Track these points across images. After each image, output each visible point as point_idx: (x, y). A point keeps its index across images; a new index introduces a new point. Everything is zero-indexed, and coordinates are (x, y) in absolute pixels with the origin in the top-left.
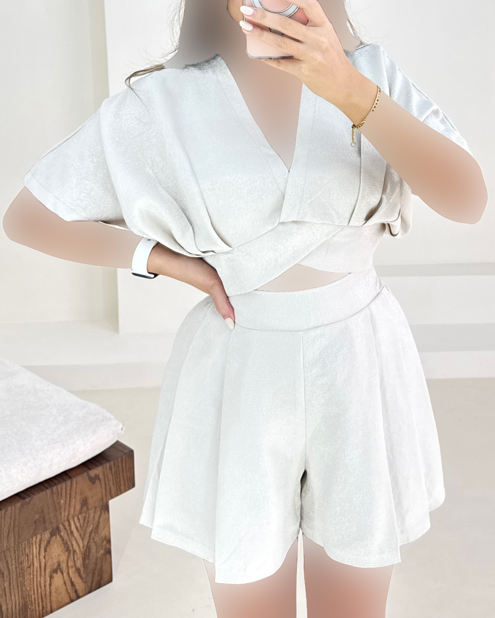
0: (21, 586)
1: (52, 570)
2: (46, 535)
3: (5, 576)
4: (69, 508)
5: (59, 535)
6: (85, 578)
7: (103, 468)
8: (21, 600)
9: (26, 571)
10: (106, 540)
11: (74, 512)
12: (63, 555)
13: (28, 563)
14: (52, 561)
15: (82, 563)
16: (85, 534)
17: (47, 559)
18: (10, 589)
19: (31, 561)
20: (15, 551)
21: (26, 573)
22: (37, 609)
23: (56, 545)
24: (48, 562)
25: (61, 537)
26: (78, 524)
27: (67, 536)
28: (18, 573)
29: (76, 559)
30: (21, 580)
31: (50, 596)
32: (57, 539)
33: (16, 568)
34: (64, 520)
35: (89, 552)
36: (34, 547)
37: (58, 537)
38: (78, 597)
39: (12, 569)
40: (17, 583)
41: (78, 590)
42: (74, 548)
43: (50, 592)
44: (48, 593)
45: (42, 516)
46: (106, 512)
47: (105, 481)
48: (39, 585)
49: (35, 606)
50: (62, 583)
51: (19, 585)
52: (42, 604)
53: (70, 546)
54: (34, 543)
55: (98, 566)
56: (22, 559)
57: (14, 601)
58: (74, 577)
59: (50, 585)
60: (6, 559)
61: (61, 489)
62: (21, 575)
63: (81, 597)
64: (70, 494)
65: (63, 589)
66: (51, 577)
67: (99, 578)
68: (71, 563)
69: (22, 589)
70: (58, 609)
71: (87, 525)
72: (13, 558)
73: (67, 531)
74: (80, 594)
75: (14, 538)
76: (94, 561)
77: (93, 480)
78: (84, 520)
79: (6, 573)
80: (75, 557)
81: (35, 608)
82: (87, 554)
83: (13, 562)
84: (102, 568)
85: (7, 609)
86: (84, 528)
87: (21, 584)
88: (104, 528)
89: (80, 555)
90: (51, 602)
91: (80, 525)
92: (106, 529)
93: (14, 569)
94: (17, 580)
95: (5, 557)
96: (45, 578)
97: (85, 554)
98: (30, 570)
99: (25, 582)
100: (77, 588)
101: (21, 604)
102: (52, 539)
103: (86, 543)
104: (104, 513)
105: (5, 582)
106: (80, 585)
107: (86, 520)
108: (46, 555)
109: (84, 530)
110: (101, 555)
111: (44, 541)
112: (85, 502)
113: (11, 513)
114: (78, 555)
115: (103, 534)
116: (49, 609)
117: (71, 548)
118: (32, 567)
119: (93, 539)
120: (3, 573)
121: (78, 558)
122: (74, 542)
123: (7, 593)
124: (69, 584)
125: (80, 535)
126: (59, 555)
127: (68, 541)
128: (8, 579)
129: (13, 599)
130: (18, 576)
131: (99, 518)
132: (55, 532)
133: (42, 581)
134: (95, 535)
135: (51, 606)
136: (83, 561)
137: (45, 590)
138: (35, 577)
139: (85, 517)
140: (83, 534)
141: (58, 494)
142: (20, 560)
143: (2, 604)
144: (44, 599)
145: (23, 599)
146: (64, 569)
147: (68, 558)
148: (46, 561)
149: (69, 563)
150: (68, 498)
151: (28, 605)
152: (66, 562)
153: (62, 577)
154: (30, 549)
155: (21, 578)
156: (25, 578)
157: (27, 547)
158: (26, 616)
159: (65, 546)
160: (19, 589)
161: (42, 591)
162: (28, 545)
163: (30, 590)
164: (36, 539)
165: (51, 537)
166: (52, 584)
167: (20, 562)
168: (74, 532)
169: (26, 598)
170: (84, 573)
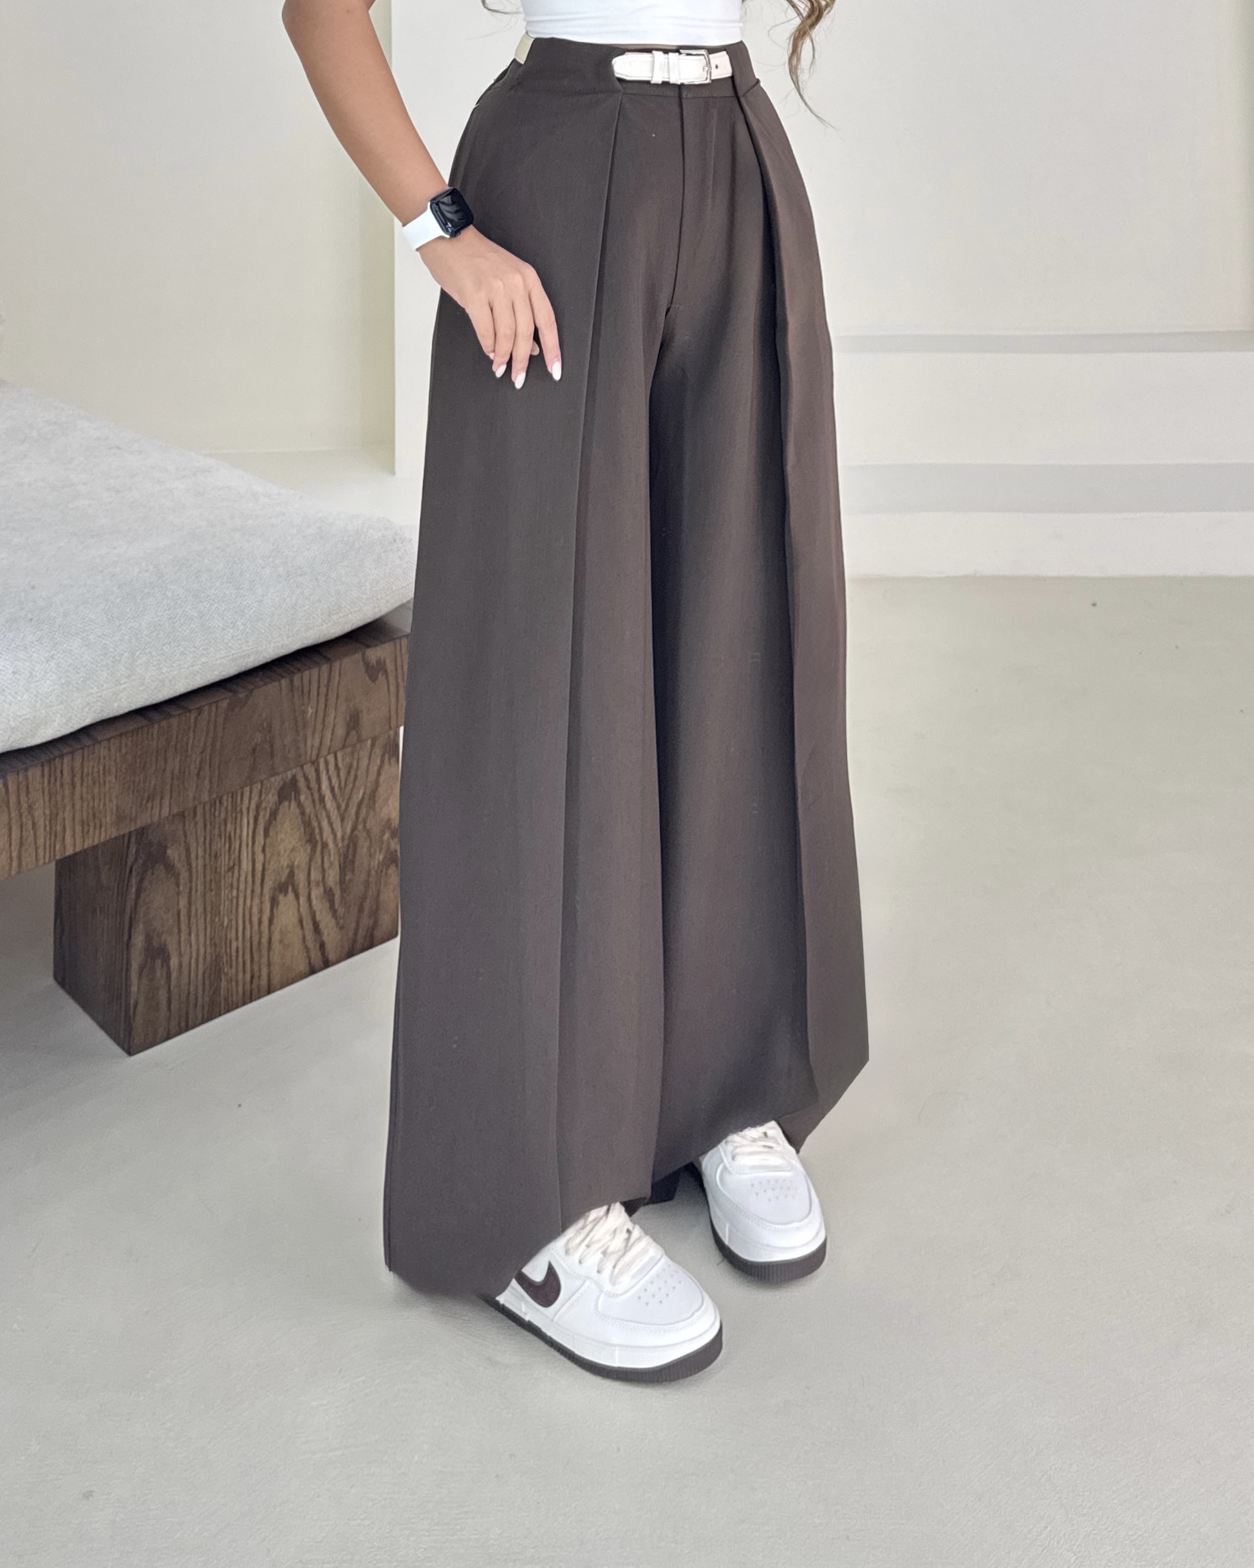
0: (211, 913)
1: (276, 887)
2: (270, 795)
3: (182, 881)
4: (323, 730)
5: (295, 800)
6: (341, 916)
7: (395, 649)
8: (208, 950)
9: (225, 876)
10: (389, 828)
11: (330, 743)
12: (302, 849)
13: (229, 859)
14: (280, 861)
15: (337, 878)
16: (347, 806)
17: (268, 855)
18: (189, 917)
19: (237, 854)
20: (205, 823)
21: (223, 882)
22: (240, 977)
23: (287, 825)
24: (269, 862)
25: (299, 804)
26: (335, 781)
27: (312, 806)
28: (208, 879)
29: (326, 865)
30: (214, 899)
31: (269, 948)
32: (290, 810)
33: (205, 866)
35: (354, 856)
36: (245, 821)
37: (293, 802)
38: (327, 964)
39: (197, 868)
40: (205, 905)
41: (326, 942)
42: (325, 839)
43: (270, 940)
44: (265, 940)
47: (397, 679)
48: (247, 918)
49: (237, 970)
50: (294, 920)
52: (251, 966)
53: (317, 831)
54: (245, 810)
55: (372, 892)
56: (219, 846)
57: (194, 947)
58: (321, 912)
59: (271, 921)
60: (185, 842)
61: (310, 682)
62: (213, 886)
63: (334, 964)
64: (327, 695)
65: (295, 937)
66: (274, 902)
67: (371, 922)
68: (315, 875)
69: (212, 921)
70: (282, 987)
71: (354, 786)
72: (202, 840)
73: (312, 794)
74: (332, 957)
76: (363, 876)
77: (373, 672)
78: (349, 772)
80: (326, 860)
81: (237, 976)
82: (350, 857)
83: (200, 850)
84: (378, 896)
85: (180, 966)
86: (348, 790)
87: (212, 909)
88: (387, 800)
89: (334, 856)
90: (269, 965)
91: (340, 784)
92: (390, 802)
93: (200, 868)
94: (205, 896)
95: (185, 836)
96: (261, 902)
97: (346, 856)
98: (232, 877)
99: (220, 904)
100: (325, 938)
101: (208, 958)
102: (281, 807)
103: (348, 830)
104: (390, 763)
105: (180, 898)
106: (331, 935)
107: (353, 773)
108: (267, 846)
109: (347, 797)
110: (379, 865)
111: (265, 809)
112: (354, 721)
114: (332, 854)
115: (385, 813)
116: (264, 982)
117: (318, 837)
118: (236, 868)
119: (365, 822)
120: (177, 876)
121: (331, 864)
122: (325, 823)
123: (184, 927)
124: (308, 925)
125: (339, 807)
126: (293, 850)
127: (312, 816)
128: (188, 891)
129: (193, 942)
130: (208, 886)
131: (379, 774)
132: (288, 791)
133: (255, 910)
134: (368, 813)
135: (269, 975)
136: (341, 874)
137: (260, 931)
138: (241, 895)
139: (350, 767)
140: (343, 807)
141: (303, 692)
142: (214, 848)
143: (171, 953)
144: (255, 956)
145: (213, 947)
146: (301, 886)
147: (311, 860)
148: (267, 860)
149: (312, 873)
150: (322, 706)
151: (223, 964)
152: (307, 868)
153: (297, 906)
154: (236, 823)
155: (213, 893)
156: (220, 895)
157: (230, 818)
158: (216, 991)
159: (307, 830)
160: (208, 919)
161: (253, 934)
162: (232, 813)
163: (229, 926)
164: (249, 801)
165: (280, 802)
166: (275, 920)
167: (213, 853)
168: (326, 798)
169: (221, 947)
170: (340, 904)
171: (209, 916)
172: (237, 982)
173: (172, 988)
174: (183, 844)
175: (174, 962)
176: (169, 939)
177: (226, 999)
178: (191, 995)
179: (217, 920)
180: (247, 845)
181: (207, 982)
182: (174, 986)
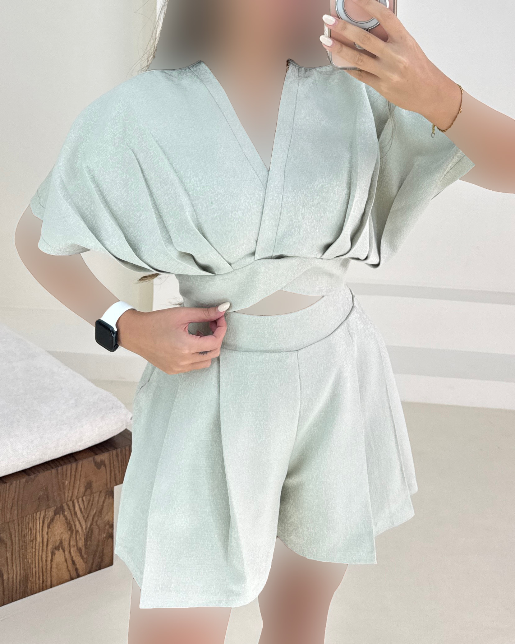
0: (23, 558)
1: (54, 547)
2: (50, 512)
3: (8, 546)
4: (73, 489)
5: (62, 514)
6: (86, 558)
7: (110, 454)
8: (22, 572)
9: (29, 544)
10: (109, 524)
11: (78, 493)
12: (66, 533)
13: (31, 538)
14: (55, 538)
15: (83, 544)
16: (88, 516)
17: (50, 535)
18: (12, 560)
19: (34, 535)
20: (19, 524)
21: (28, 546)
22: (37, 582)
23: (59, 523)
24: (50, 538)
25: (64, 516)
26: (82, 506)
27: (71, 516)
28: (21, 545)
29: (78, 539)
30: (24, 553)
31: (51, 571)
32: (60, 518)
33: (19, 540)
34: (67, 500)
35: (91, 534)
36: (38, 523)
37: (62, 516)
38: (78, 576)
39: (15, 540)
40: (19, 555)
41: (78, 568)
42: (77, 529)
43: (51, 568)
44: (49, 568)
45: (46, 493)
46: (111, 498)
47: (110, 467)
48: (40, 559)
49: (36, 579)
50: (64, 559)
51: (21, 556)
52: (42, 577)
53: (73, 526)
54: (38, 518)
55: (100, 548)
56: (26, 532)
57: (15, 571)
58: (76, 557)
59: (52, 560)
61: (66, 470)
62: (23, 548)
63: (81, 576)
64: (75, 475)
65: (63, 566)
66: (53, 554)
67: (100, 560)
68: (73, 543)
69: (23, 561)
70: (58, 585)
71: (91, 508)
72: (17, 530)
73: (71, 512)
74: (81, 573)
75: (18, 511)
76: (96, 543)
77: (98, 465)
78: (89, 503)
79: (9, 544)
80: (77, 537)
82: (90, 535)
83: (17, 534)
84: (103, 550)
85: (8, 578)
86: (88, 510)
87: (23, 557)
88: (107, 513)
90: (51, 577)
91: (84, 507)
92: (109, 514)
93: (17, 541)
94: (19, 552)
95: (9, 529)
96: (47, 554)
97: (87, 536)
98: (32, 544)
99: (27, 554)
100: (78, 566)
101: (22, 575)
102: (56, 517)
103: (89, 526)
104: (109, 499)
105: (8, 553)
106: (81, 565)
107: (91, 503)
108: (49, 531)
109: (88, 512)
110: (103, 539)
111: (48, 518)
112: (89, 486)
113: (16, 488)
114: (81, 534)
115: (107, 518)
116: (49, 583)
117: (74, 528)
118: (34, 541)
119: (96, 522)
120: (6, 544)
121: (80, 539)
122: (77, 523)
123: (9, 563)
124: (69, 562)
125: (84, 517)
126: (62, 533)
127: (71, 520)
128: (11, 550)
129: (14, 569)
130: (21, 547)
131: (104, 502)
132: (59, 510)
133: (44, 556)
134: (98, 519)
135: (51, 581)
136: (85, 542)
137: (46, 564)
138: (37, 551)
139: (89, 501)
140: (86, 516)
141: (63, 474)
142: (23, 533)
143: (4, 573)
144: (44, 574)
145: (24, 570)
146: (66, 547)
147: (70, 537)
149: (71, 542)
150: (73, 480)
151: (29, 577)
152: (68, 541)
153: (63, 554)
154: (34, 524)
155: (23, 551)
156: (27, 551)
157: (31, 522)
158: (26, 587)
159: (68, 525)
160: (21, 560)
161: (43, 565)
162: (32, 519)
163: (32, 563)
164: (40, 515)
165: (55, 515)
166: (54, 560)
167: (23, 535)
168: (78, 513)
169: (28, 570)
170: (85, 553)
174: (8, 532)
175: (5, 577)
176: (2, 568)
177: (31, 590)
178: (14, 589)
180: (39, 532)
181: (22, 584)
182: (6, 586)
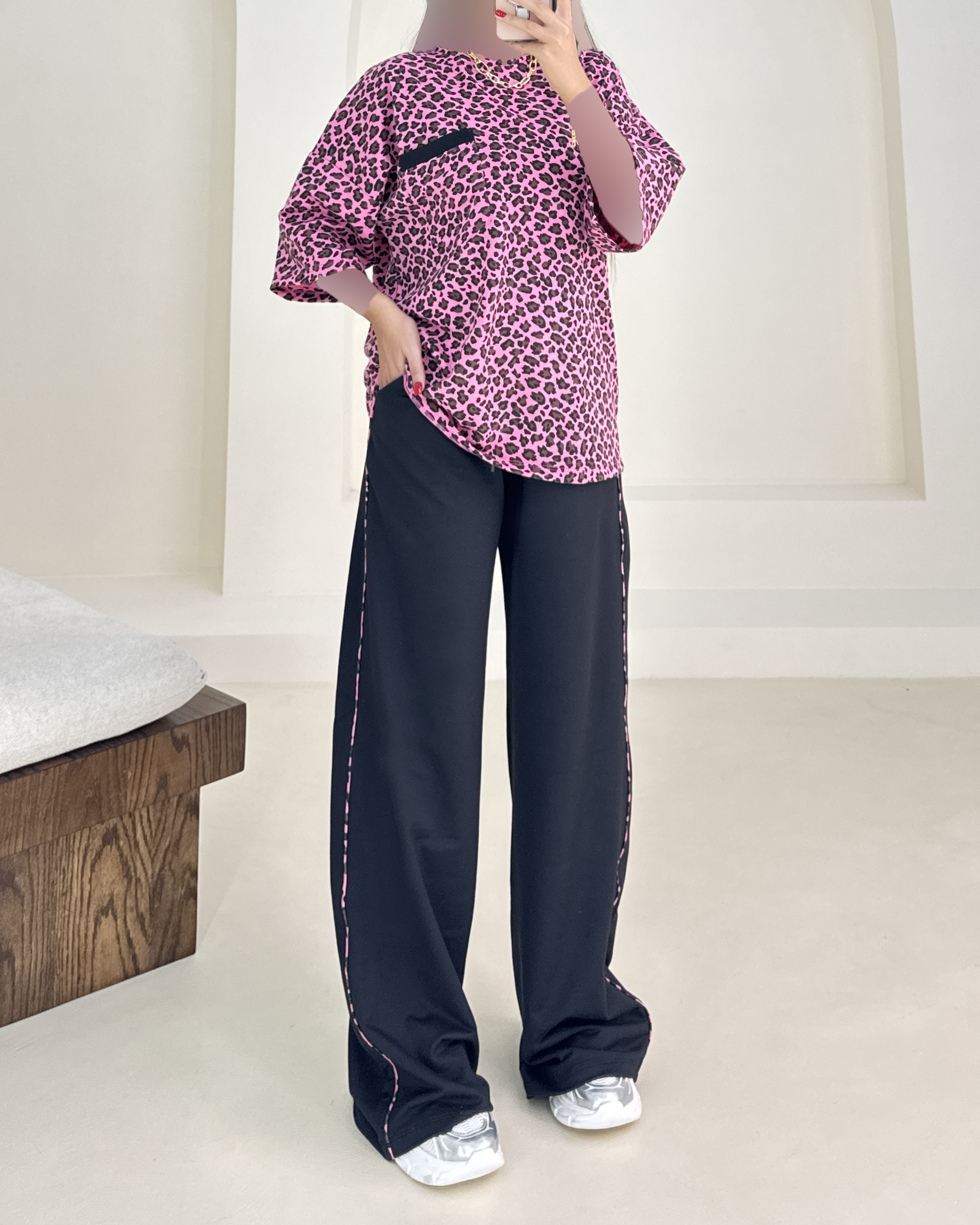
0: (48, 928)
1: (99, 909)
2: (96, 839)
3: (26, 902)
5: (116, 844)
6: (150, 935)
7: (196, 726)
8: (45, 956)
9: (59, 900)
10: (190, 869)
12: (120, 883)
13: (63, 887)
14: (102, 891)
15: (148, 906)
16: (156, 851)
17: (93, 885)
18: (31, 930)
19: (69, 883)
20: (45, 858)
21: (58, 904)
22: (70, 978)
23: (109, 863)
24: (94, 890)
25: (119, 848)
26: (147, 831)
27: (129, 850)
28: (46, 902)
29: (139, 896)
30: (50, 917)
31: (93, 957)
32: (111, 853)
33: (44, 891)
35: (162, 888)
36: (76, 859)
37: (114, 847)
38: (138, 972)
39: (38, 892)
40: (43, 920)
41: (138, 955)
42: (138, 876)
43: (93, 951)
44: (89, 950)
46: (194, 817)
47: (197, 749)
48: (76, 932)
49: (67, 973)
50: (114, 936)
51: (46, 924)
52: (78, 969)
53: (132, 869)
54: (76, 850)
55: (174, 918)
56: (55, 877)
57: (34, 953)
58: (134, 931)
59: (95, 936)
60: (29, 871)
61: (130, 751)
62: (50, 907)
63: (143, 973)
65: (113, 949)
66: (97, 922)
67: (173, 943)
68: (130, 903)
69: (49, 933)
70: (103, 987)
71: (162, 836)
72: (42, 871)
73: (129, 841)
74: (141, 966)
76: (168, 906)
77: (179, 745)
78: (159, 825)
80: (139, 892)
81: (67, 977)
82: (158, 890)
83: (41, 878)
84: (180, 921)
85: (23, 967)
86: (157, 840)
87: (49, 924)
88: (188, 848)
90: (92, 970)
91: (151, 833)
92: (191, 850)
93: (41, 893)
94: (43, 914)
95: (29, 868)
96: (87, 921)
97: (154, 890)
98: (65, 901)
99: (55, 921)
100: (137, 951)
101: (45, 962)
102: (105, 849)
103: (157, 870)
104: (191, 820)
105: (24, 915)
106: (142, 949)
107: (161, 826)
108: (93, 878)
109: (156, 844)
110: (181, 898)
111: (92, 850)
112: (163, 782)
113: (53, 780)
114: (144, 889)
115: (187, 858)
116: (88, 983)
117: (133, 874)
118: (69, 894)
119: (170, 864)
120: (23, 897)
121: (143, 895)
122: (139, 864)
123: (26, 937)
124: (123, 940)
125: (150, 852)
126: (113, 882)
127: (129, 858)
128: (30, 910)
129: (33, 949)
130: (46, 907)
131: (182, 827)
132: (110, 837)
133: (83, 926)
134: (173, 858)
135: (92, 978)
136: (150, 903)
137: (86, 942)
138: (72, 915)
139: (160, 820)
140: (153, 852)
141: (125, 759)
142: (51, 877)
143: (16, 956)
144: (81, 962)
145: (49, 953)
146: (119, 910)
147: (127, 891)
148: (93, 888)
149: (128, 901)
150: (139, 770)
151: (56, 967)
152: (123, 898)
153: (115, 925)
154: (69, 861)
155: (50, 912)
156: (55, 913)
157: (64, 857)
158: (51, 988)
159: (124, 867)
160: (45, 932)
161: (80, 944)
162: (66, 853)
163: (62, 939)
164: (79, 844)
165: (104, 847)
166: (98, 936)
167: (51, 881)
168: (140, 844)
169: (55, 954)
170: (150, 926)
171: (46, 929)
172: (67, 981)
173: (16, 985)
174: (27, 874)
175: (18, 963)
176: (14, 945)
177: (58, 995)
178: (30, 989)
179: (52, 933)
180: (77, 878)
181: (43, 980)
182: (18, 982)
